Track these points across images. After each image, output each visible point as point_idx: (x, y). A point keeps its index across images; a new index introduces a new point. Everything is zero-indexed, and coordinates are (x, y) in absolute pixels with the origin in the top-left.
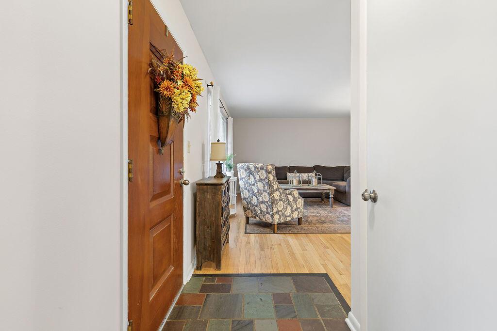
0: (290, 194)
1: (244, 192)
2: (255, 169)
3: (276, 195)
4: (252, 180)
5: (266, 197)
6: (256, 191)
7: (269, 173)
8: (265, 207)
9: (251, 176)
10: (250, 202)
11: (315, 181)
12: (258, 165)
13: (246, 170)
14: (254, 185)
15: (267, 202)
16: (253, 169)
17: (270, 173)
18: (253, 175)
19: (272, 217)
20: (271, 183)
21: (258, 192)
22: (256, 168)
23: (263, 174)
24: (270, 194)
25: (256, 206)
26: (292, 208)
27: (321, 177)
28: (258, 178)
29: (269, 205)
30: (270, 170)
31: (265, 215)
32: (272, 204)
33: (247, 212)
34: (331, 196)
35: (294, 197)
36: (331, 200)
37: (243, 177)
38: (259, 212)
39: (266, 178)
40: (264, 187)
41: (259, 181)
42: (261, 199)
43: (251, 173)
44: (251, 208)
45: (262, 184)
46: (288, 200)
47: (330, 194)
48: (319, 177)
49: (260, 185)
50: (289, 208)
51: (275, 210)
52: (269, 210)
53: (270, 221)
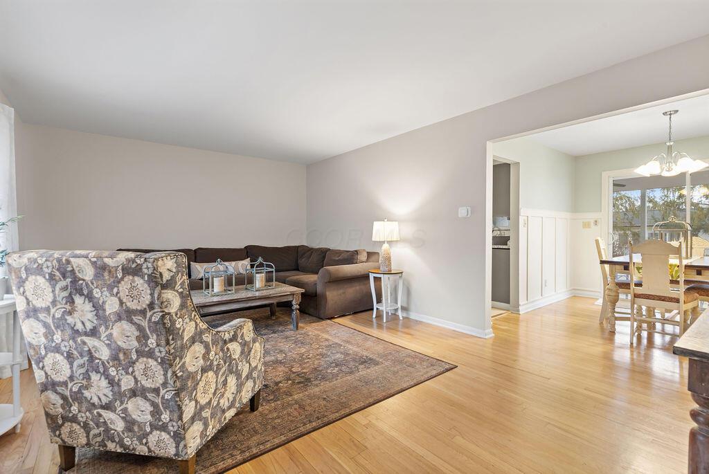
0: (234, 339)
1: (48, 361)
2: (98, 276)
3: (193, 359)
4: (84, 313)
5: (152, 374)
6: (104, 354)
7: (164, 287)
8: (148, 408)
9: (79, 300)
10: (78, 397)
11: (259, 279)
12: (112, 257)
13: (52, 278)
14: (94, 333)
15: (156, 391)
16: (88, 274)
17: (169, 285)
18: (90, 297)
19: (179, 437)
20: (173, 322)
21: (115, 358)
22: (101, 269)
23: (138, 292)
24: (166, 363)
25: (107, 407)
26: (239, 376)
27: (273, 270)
28: (112, 306)
29: (166, 403)
30: (166, 276)
31: (146, 435)
32: (177, 394)
33: (65, 430)
34: (296, 306)
35: (244, 344)
36: (295, 313)
37: (39, 303)
38: (119, 425)
39: (151, 306)
40: (142, 338)
41: (120, 319)
42: (127, 383)
43: (76, 287)
44: (82, 417)
45: (133, 328)
46: (228, 359)
47: (294, 303)
48: (270, 270)
49: (124, 335)
50: (232, 381)
51: (189, 410)
52: (165, 417)
53: (171, 451)
